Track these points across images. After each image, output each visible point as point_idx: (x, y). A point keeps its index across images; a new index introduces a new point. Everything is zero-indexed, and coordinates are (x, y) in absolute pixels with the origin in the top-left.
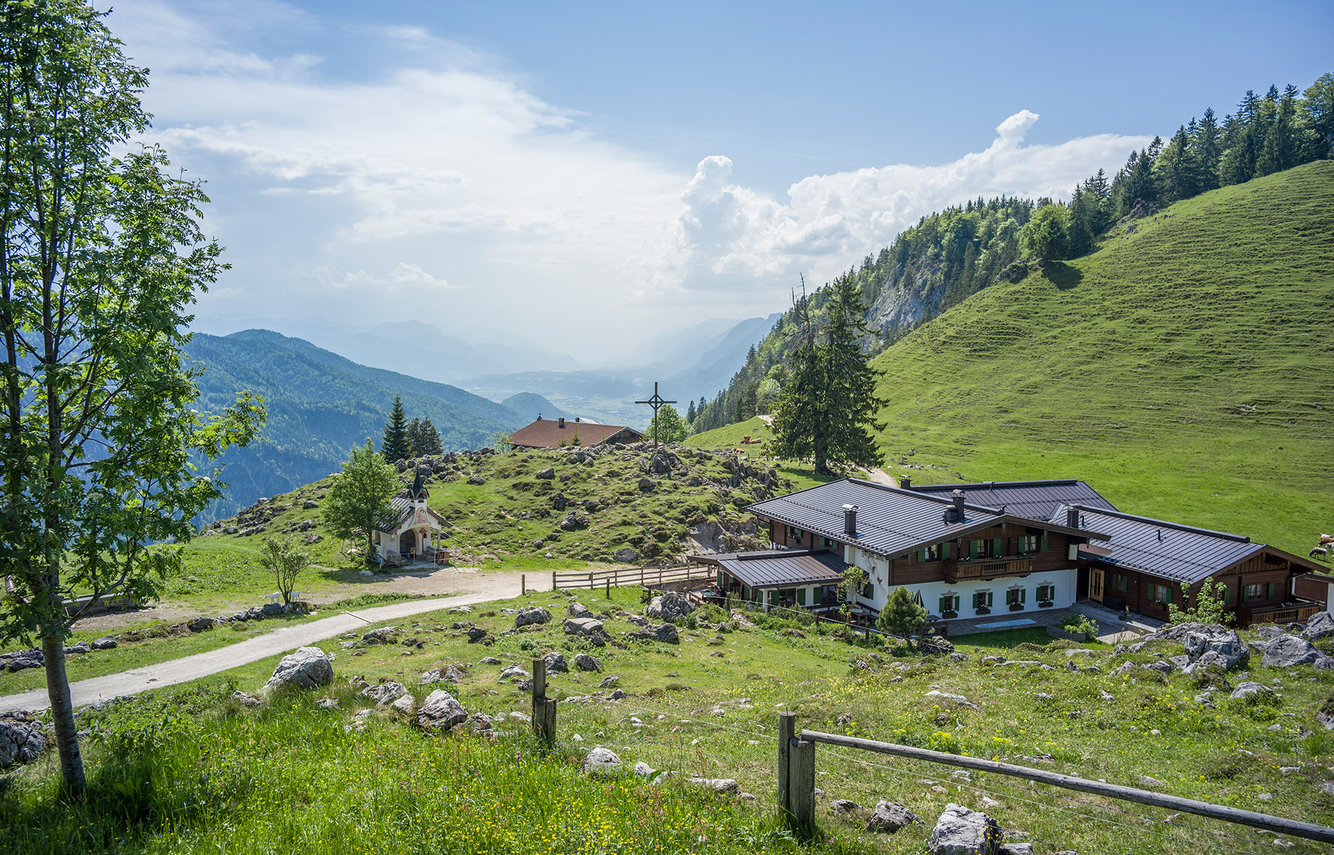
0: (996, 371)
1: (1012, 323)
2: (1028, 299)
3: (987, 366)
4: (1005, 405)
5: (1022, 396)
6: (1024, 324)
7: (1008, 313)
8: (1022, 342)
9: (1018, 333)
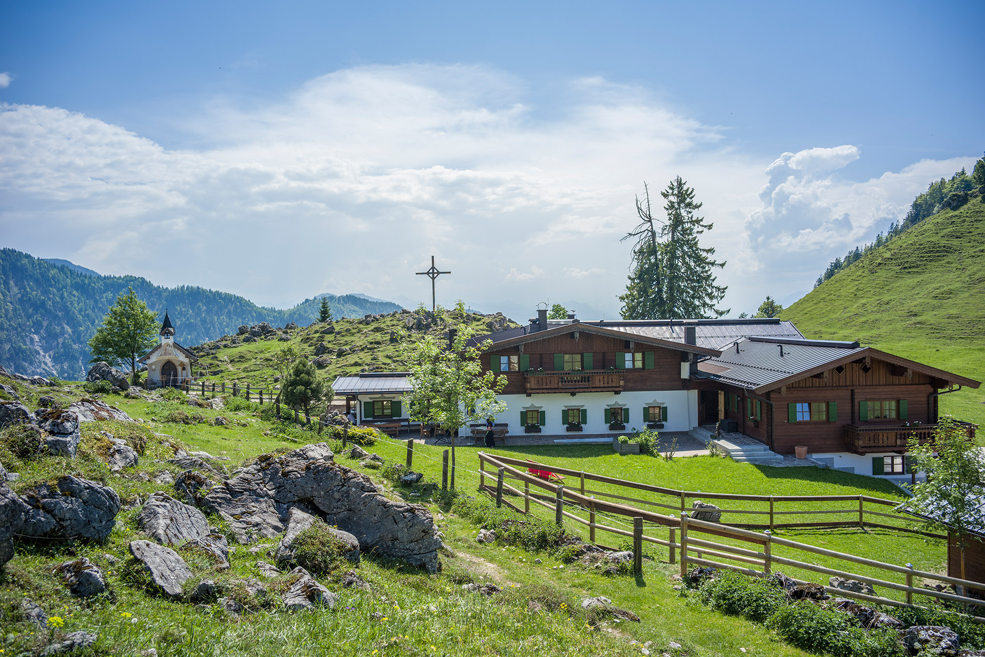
0: (919, 284)
1: (943, 242)
2: (964, 221)
3: (911, 281)
4: (915, 309)
5: (935, 302)
6: (955, 242)
7: (942, 234)
8: (951, 257)
9: (948, 250)
